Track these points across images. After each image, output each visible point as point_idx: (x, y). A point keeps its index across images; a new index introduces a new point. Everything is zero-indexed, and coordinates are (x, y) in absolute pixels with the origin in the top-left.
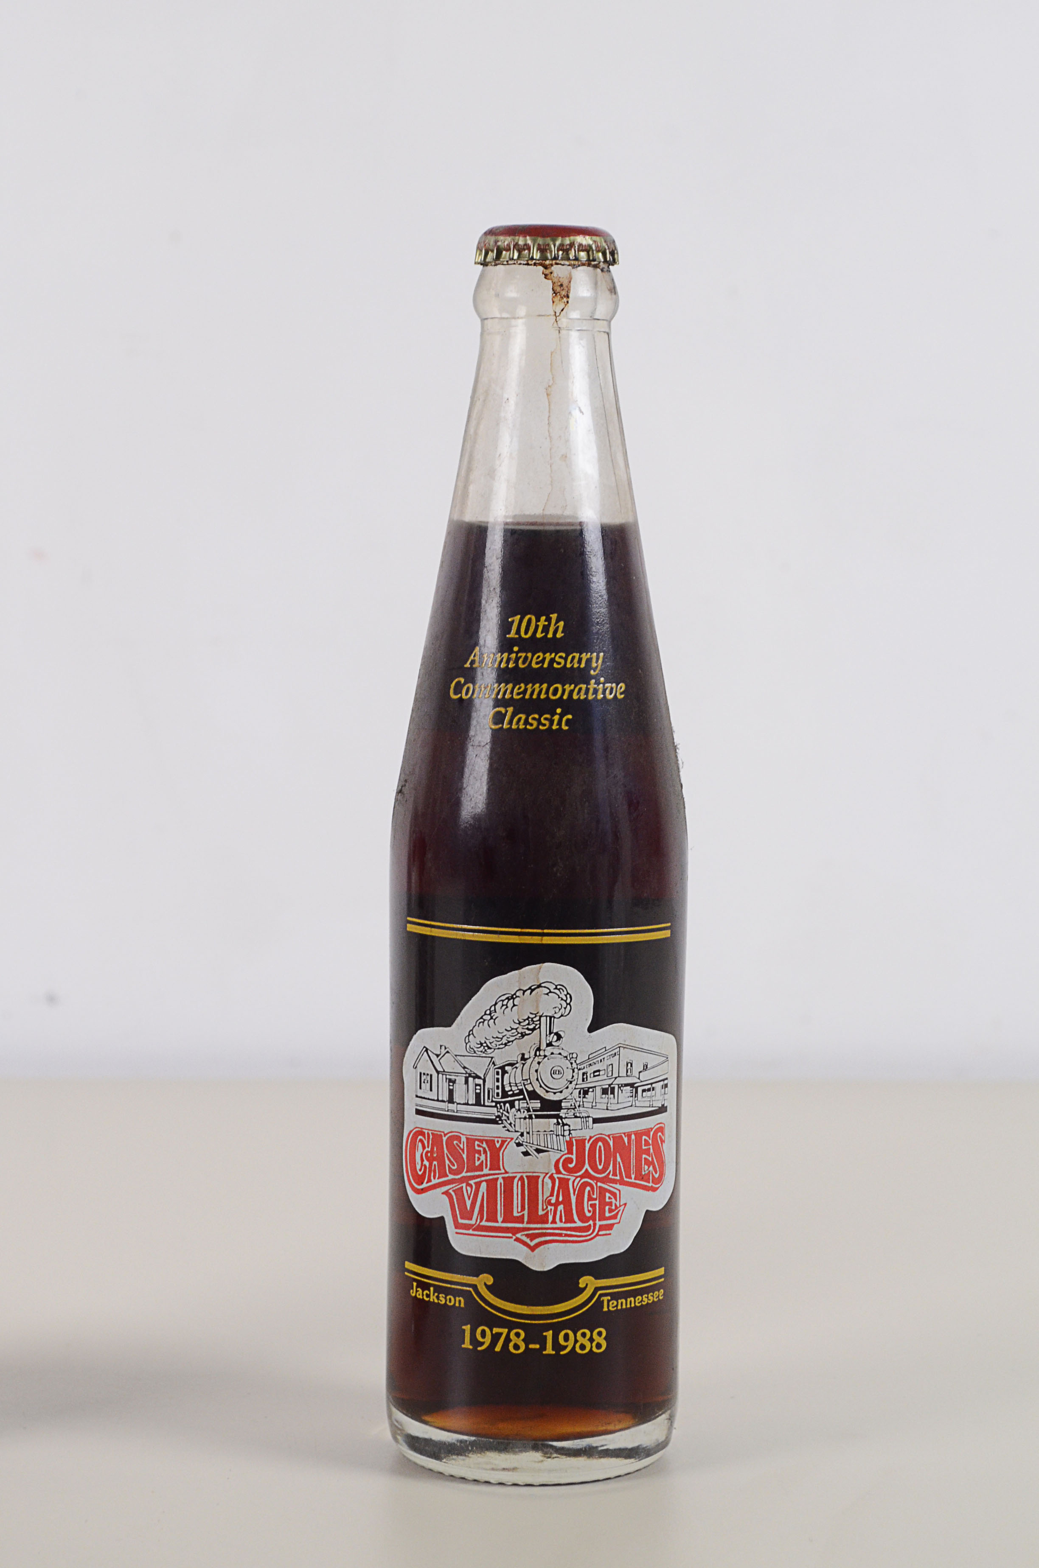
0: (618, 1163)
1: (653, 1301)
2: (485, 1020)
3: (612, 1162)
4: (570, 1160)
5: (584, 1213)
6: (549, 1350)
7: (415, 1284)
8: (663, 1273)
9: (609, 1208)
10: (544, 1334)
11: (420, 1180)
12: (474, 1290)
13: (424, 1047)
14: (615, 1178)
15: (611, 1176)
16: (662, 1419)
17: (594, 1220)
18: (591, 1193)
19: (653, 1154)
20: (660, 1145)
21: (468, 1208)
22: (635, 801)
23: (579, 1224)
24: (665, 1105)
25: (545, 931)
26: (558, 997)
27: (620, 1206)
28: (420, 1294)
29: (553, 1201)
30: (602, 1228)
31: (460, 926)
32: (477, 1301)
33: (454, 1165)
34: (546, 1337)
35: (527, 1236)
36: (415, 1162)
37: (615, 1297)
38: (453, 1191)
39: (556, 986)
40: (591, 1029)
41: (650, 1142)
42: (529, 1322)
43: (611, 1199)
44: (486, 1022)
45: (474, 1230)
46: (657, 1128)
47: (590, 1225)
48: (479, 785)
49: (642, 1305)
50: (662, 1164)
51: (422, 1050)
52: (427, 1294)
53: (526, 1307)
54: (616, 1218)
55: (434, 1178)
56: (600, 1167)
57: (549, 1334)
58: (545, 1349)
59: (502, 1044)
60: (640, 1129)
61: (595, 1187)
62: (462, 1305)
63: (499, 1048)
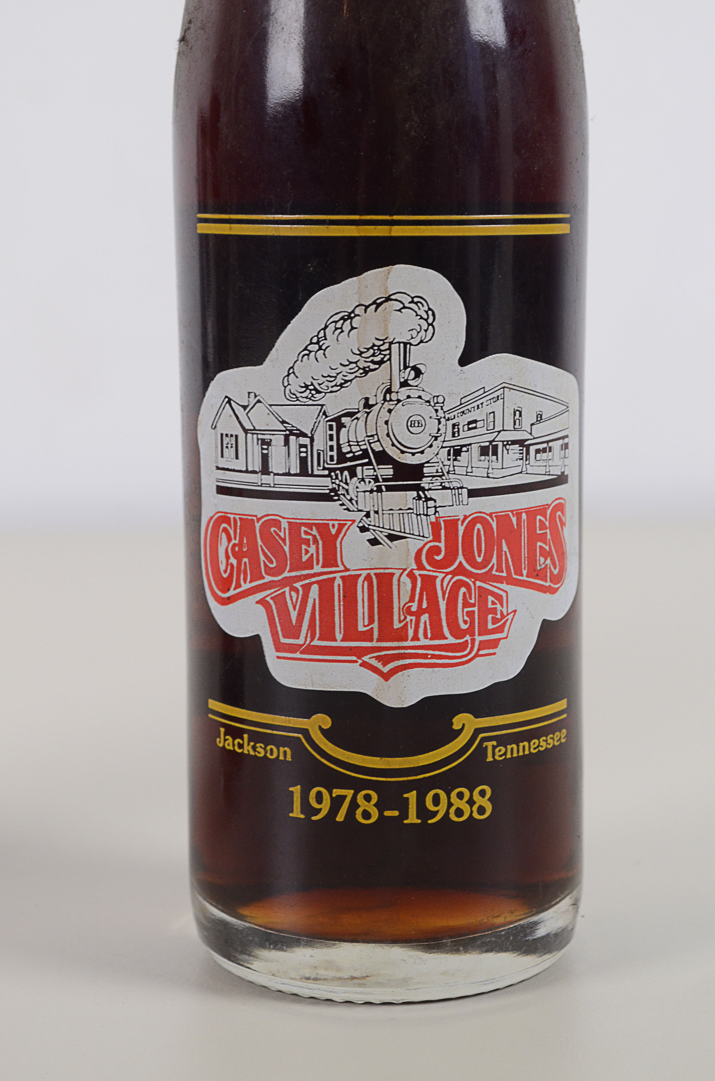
0: (503, 553)
1: (554, 745)
2: (310, 352)
3: (495, 552)
4: (437, 550)
5: (458, 625)
6: (412, 818)
7: (222, 730)
8: (565, 706)
9: (493, 617)
10: (405, 796)
11: (225, 584)
12: (305, 738)
13: (226, 397)
14: (501, 574)
15: (494, 572)
16: (565, 903)
17: (472, 634)
18: (468, 596)
19: (551, 541)
20: (560, 529)
21: (294, 622)
22: (520, 30)
23: (451, 640)
24: (566, 474)
25: (396, 217)
26: (415, 314)
27: (508, 614)
28: (229, 744)
29: (414, 609)
30: (483, 645)
31: (270, 217)
32: (310, 752)
33: (272, 563)
34: (407, 799)
35: (377, 658)
36: (218, 560)
37: (503, 741)
38: (272, 598)
39: (413, 298)
40: (465, 360)
41: (547, 523)
42: (384, 779)
43: (496, 604)
44: (313, 354)
45: (301, 653)
46: (556, 505)
47: (467, 641)
48: (294, 7)
49: (539, 751)
50: (562, 555)
51: (223, 401)
52: (239, 743)
53: (378, 759)
54: (502, 631)
55: (245, 582)
56: (479, 560)
57: (412, 796)
58: (407, 818)
59: (336, 385)
60: (533, 506)
61: (473, 588)
62: (289, 758)
63: (331, 392)
